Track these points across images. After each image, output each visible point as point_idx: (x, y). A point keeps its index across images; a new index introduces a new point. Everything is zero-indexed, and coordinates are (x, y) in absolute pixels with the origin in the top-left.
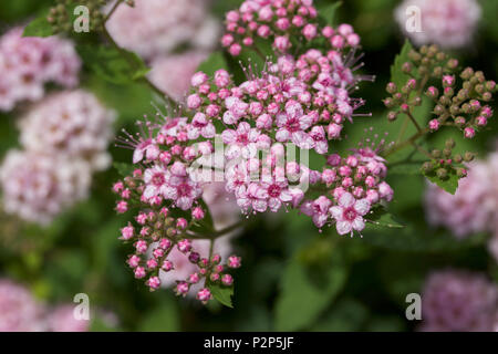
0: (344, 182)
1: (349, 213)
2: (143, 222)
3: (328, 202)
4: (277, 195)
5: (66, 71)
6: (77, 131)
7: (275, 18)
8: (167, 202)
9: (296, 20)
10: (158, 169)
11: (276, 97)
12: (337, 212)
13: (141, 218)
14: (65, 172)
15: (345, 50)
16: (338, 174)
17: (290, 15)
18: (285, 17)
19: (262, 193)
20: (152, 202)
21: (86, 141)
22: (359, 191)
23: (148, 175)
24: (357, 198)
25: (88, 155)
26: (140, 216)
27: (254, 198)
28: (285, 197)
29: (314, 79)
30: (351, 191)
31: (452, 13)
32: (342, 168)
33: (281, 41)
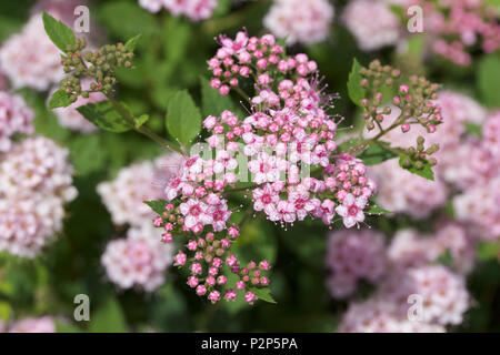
0: (345, 186)
1: (352, 210)
2: (195, 248)
3: (333, 204)
4: (302, 207)
5: (26, 123)
6: (50, 173)
7: (254, 60)
8: (208, 228)
9: (272, 59)
10: (192, 202)
11: (285, 127)
12: (342, 210)
13: (192, 245)
14: (43, 209)
15: (309, 76)
16: (338, 180)
17: (266, 55)
18: (263, 57)
19: (291, 207)
20: (196, 230)
21: (58, 179)
22: (357, 190)
23: (184, 208)
24: (356, 196)
25: (58, 191)
26: (190, 244)
27: (286, 213)
28: (309, 207)
29: (298, 105)
30: (351, 191)
31: (315, 16)
32: (340, 175)
33: (264, 79)
